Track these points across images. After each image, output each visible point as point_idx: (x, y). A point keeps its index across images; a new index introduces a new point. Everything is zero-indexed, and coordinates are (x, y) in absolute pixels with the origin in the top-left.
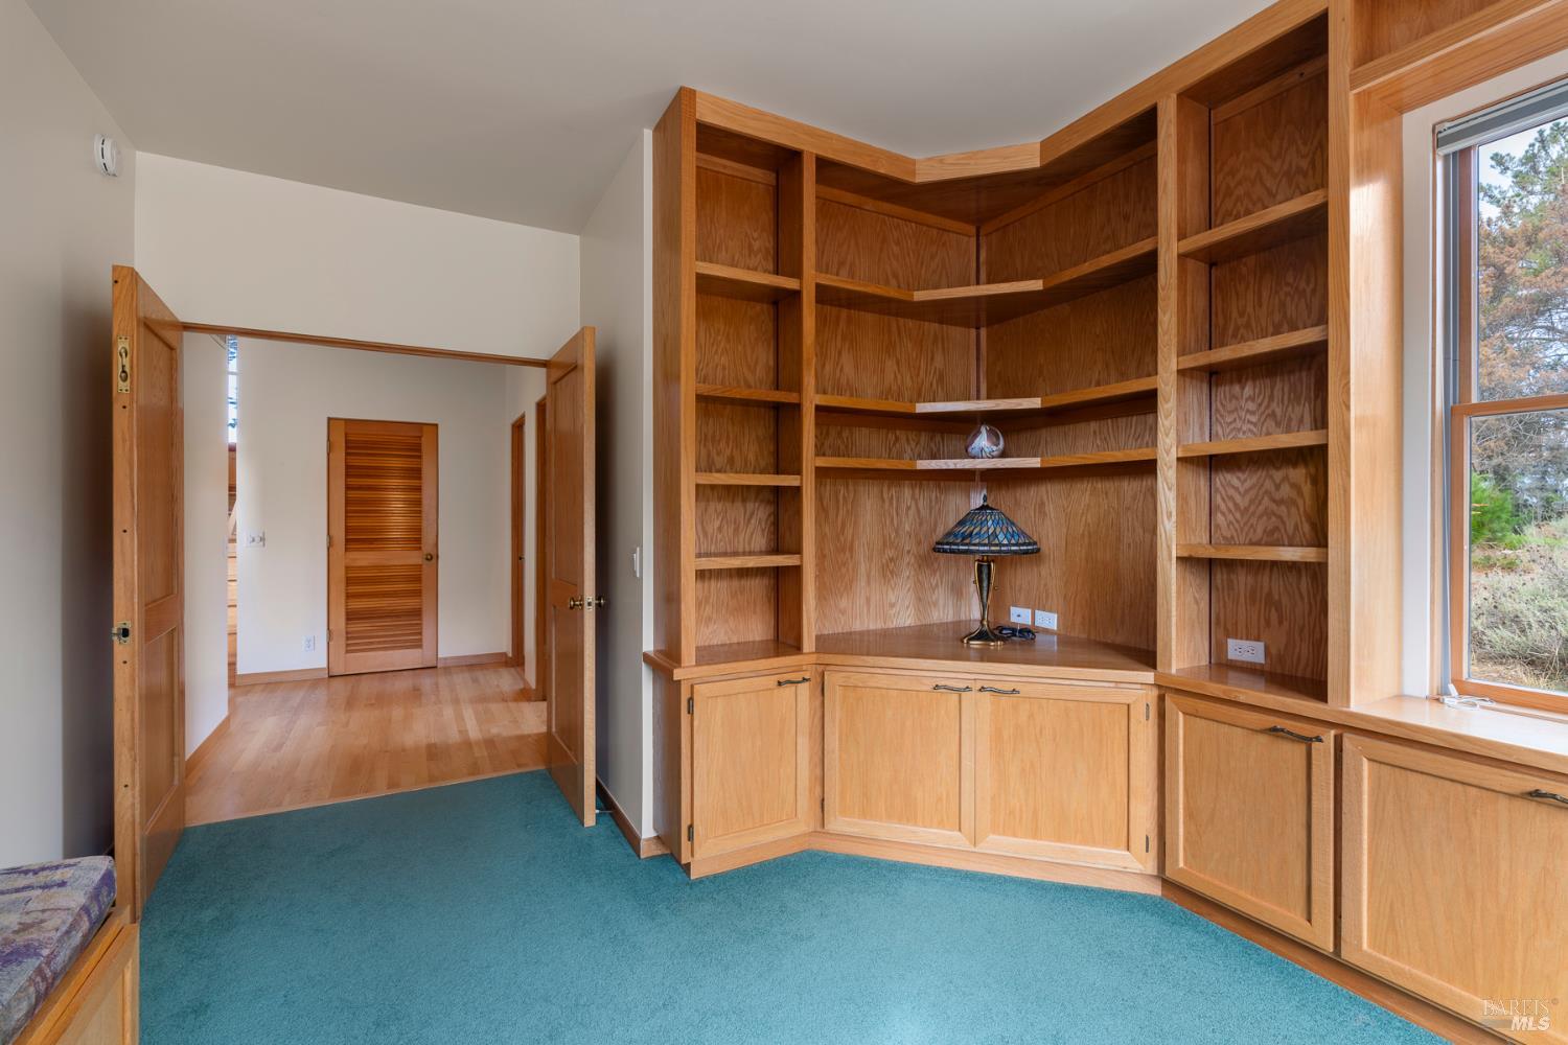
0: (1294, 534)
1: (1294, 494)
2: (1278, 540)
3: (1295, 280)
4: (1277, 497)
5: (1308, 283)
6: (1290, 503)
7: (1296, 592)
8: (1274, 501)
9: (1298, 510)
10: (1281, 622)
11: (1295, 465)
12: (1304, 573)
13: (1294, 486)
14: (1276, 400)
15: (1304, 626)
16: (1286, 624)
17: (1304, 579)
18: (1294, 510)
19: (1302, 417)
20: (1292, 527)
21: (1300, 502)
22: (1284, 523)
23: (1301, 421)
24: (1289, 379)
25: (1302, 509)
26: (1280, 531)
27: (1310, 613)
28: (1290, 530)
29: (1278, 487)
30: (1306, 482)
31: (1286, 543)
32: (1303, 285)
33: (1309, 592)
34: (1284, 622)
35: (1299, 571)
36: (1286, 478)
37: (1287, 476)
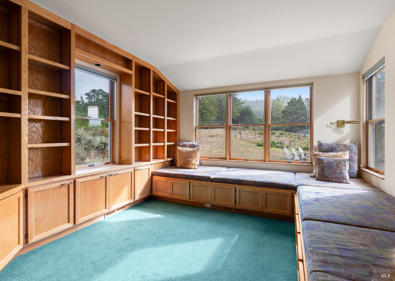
0: (36, 140)
1: (37, 130)
2: (32, 142)
3: (37, 76)
4: (32, 131)
5: (40, 78)
6: (35, 132)
7: (37, 155)
8: (31, 132)
9: (38, 134)
10: (32, 164)
11: (37, 123)
12: (39, 150)
13: (36, 128)
14: (31, 105)
15: (39, 163)
16: (34, 164)
17: (39, 151)
18: (36, 134)
19: (39, 111)
20: (36, 139)
21: (38, 132)
22: (33, 137)
23: (38, 112)
24: (35, 101)
25: (39, 134)
26: (32, 140)
27: (41, 160)
28: (35, 139)
29: (32, 128)
30: (40, 127)
31: (34, 143)
32: (39, 78)
33: (40, 154)
34: (34, 163)
35: (38, 149)
36: (34, 126)
37: (34, 125)
